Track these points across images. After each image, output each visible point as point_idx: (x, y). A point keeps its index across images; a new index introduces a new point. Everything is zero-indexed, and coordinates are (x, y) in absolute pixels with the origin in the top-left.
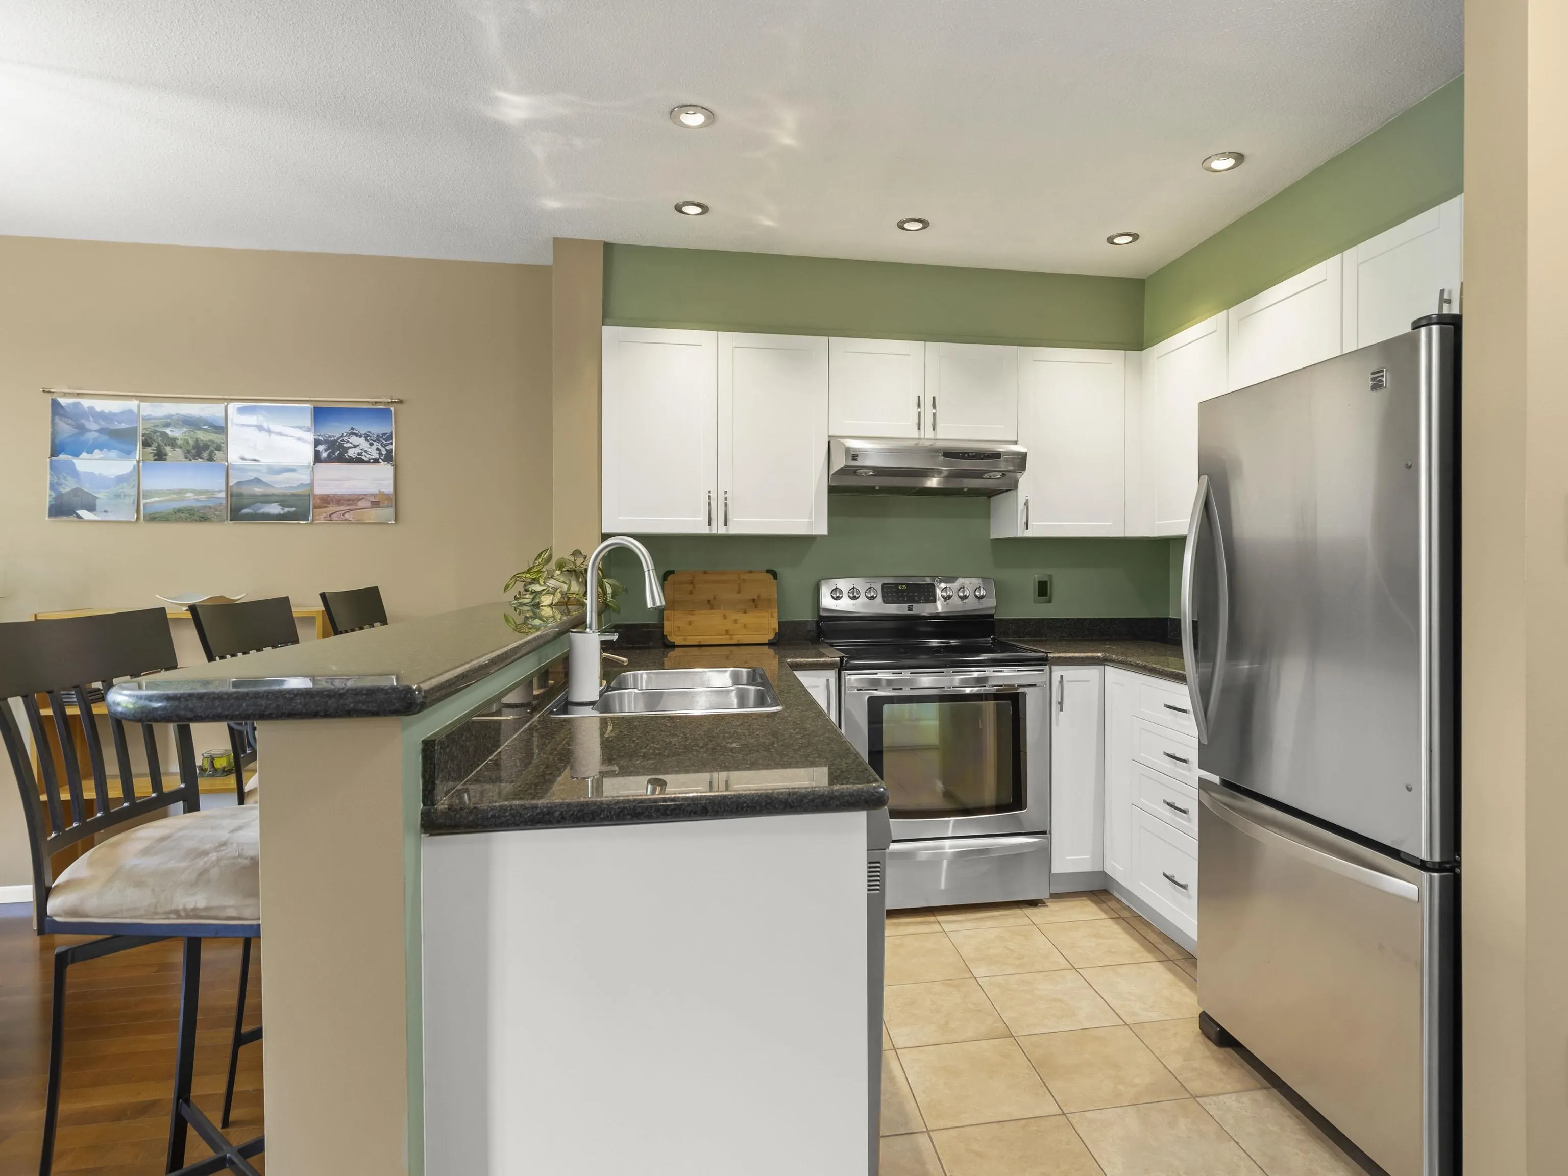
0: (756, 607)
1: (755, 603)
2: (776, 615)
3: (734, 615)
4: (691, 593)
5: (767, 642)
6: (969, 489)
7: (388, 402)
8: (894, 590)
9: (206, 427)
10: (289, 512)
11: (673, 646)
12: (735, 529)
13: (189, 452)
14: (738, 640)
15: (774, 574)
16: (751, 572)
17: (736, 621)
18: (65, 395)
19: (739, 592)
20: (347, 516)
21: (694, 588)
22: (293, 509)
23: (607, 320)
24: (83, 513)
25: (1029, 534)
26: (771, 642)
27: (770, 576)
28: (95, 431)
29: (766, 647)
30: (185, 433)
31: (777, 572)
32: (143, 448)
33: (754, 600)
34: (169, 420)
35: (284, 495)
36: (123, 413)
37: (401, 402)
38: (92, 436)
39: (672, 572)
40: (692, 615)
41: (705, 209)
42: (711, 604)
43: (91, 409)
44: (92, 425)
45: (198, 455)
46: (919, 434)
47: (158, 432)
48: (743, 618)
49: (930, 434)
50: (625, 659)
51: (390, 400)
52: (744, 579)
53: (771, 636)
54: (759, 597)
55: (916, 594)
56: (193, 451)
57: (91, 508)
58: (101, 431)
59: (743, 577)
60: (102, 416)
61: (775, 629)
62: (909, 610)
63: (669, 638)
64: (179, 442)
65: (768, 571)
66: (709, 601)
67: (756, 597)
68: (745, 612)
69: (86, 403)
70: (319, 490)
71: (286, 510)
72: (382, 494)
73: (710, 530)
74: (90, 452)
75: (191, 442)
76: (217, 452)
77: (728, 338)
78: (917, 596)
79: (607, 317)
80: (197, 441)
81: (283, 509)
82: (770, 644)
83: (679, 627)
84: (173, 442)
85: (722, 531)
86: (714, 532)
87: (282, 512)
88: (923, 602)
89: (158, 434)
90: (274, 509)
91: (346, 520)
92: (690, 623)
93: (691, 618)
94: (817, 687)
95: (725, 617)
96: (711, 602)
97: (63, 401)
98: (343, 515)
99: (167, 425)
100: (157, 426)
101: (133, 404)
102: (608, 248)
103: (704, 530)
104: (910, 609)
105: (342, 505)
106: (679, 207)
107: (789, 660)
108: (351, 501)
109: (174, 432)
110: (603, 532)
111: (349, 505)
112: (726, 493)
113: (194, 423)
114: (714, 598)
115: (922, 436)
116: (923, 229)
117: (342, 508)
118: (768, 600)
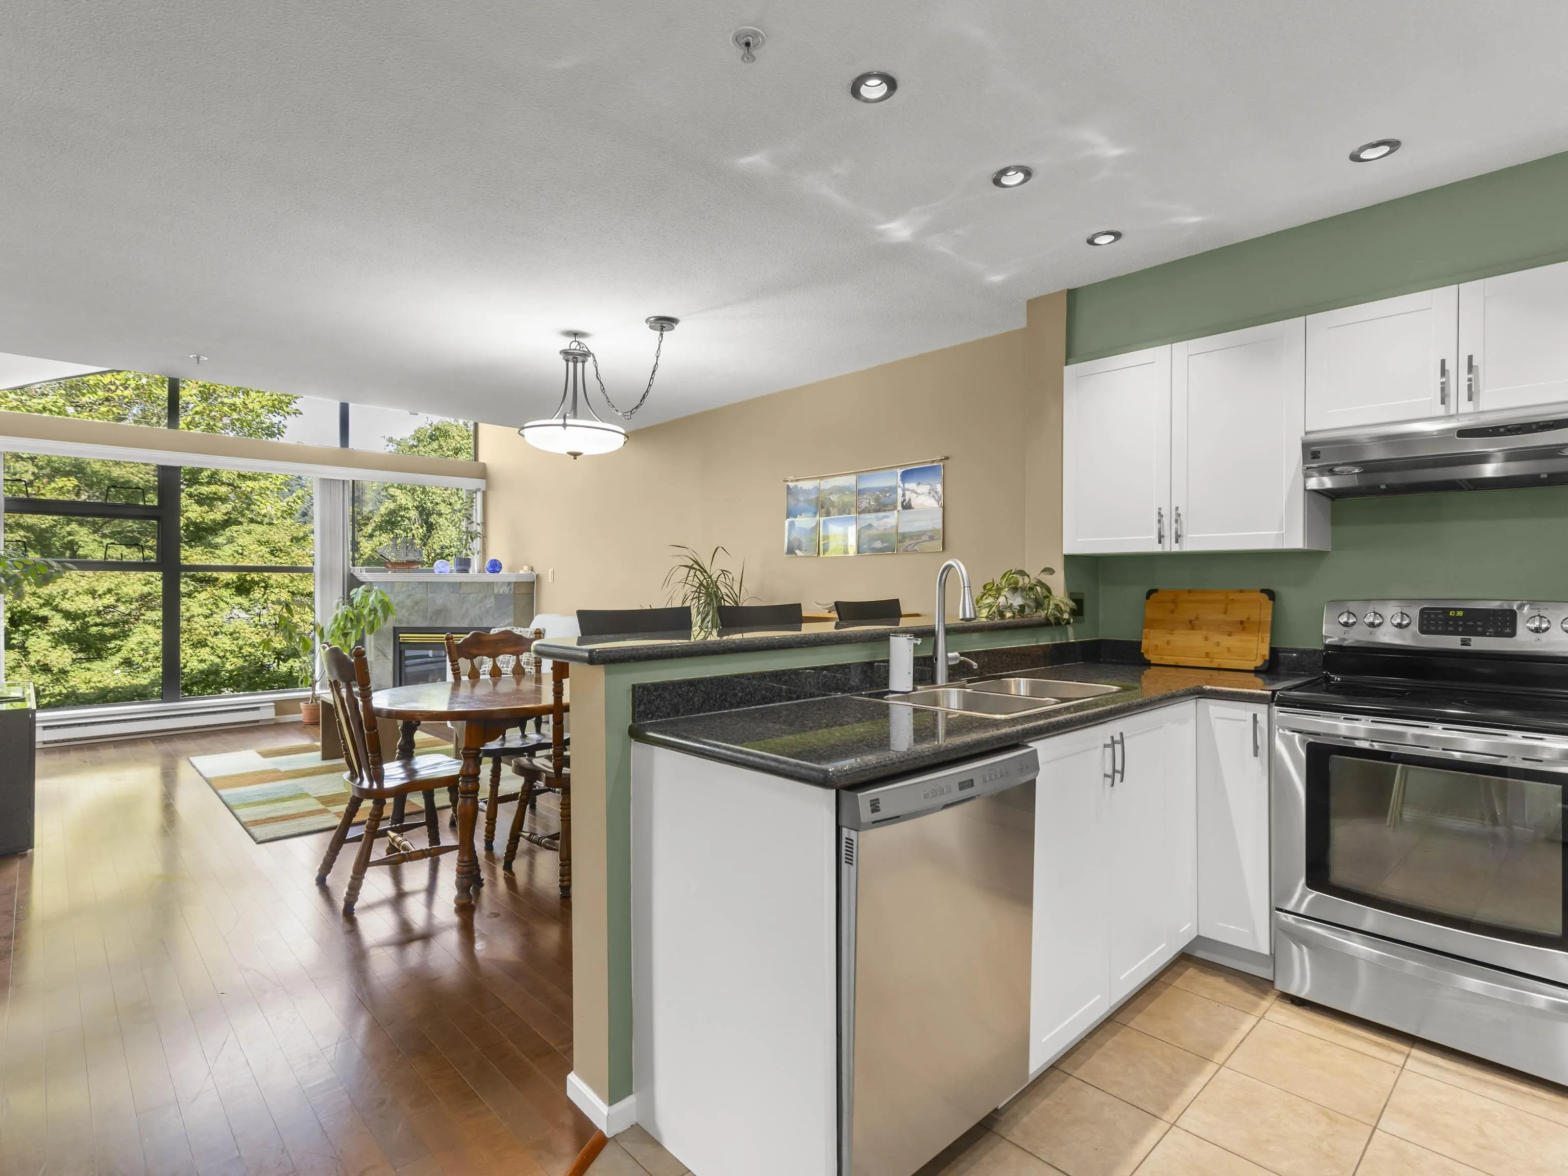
0: (1244, 629)
1: (1243, 626)
2: (1268, 640)
3: (1215, 637)
4: (1172, 612)
5: (1253, 669)
6: (1550, 475)
7: (940, 460)
8: (1441, 616)
9: (847, 493)
10: (885, 547)
11: (1148, 664)
12: (1190, 545)
13: (840, 510)
14: (1219, 664)
15: (1271, 595)
16: (1241, 591)
17: (1218, 644)
18: (792, 481)
19: (1225, 613)
20: (916, 547)
21: (1176, 607)
22: (887, 544)
23: (1070, 360)
24: (797, 552)
26: (1258, 669)
27: (1265, 596)
28: (803, 501)
29: (1253, 674)
30: (838, 497)
31: (1276, 593)
32: (821, 510)
33: (1242, 622)
34: (832, 490)
35: (884, 534)
36: (813, 488)
37: (947, 458)
38: (802, 504)
39: (1156, 591)
40: (1172, 634)
41: (1117, 235)
42: (1192, 625)
43: (802, 488)
44: (802, 499)
45: (844, 512)
46: (1448, 409)
47: (827, 498)
48: (1228, 641)
49: (1466, 407)
50: (975, 664)
51: (940, 458)
52: (1233, 599)
53: (1259, 663)
54: (1248, 619)
55: (1479, 623)
56: (842, 509)
57: (802, 549)
58: (805, 501)
59: (1232, 596)
60: (806, 492)
61: (1264, 656)
62: (1462, 645)
63: (1146, 656)
64: (836, 504)
65: (1262, 591)
66: (1191, 622)
67: (1245, 619)
68: (1230, 635)
69: (800, 484)
70: (901, 530)
71: (884, 544)
72: (935, 530)
73: (1163, 547)
74: (802, 514)
75: (841, 503)
76: (852, 508)
77: (1181, 348)
78: (1480, 626)
79: (1070, 357)
80: (843, 502)
81: (882, 544)
82: (1257, 671)
83: (1156, 646)
84: (833, 504)
85: (1176, 548)
86: (1167, 549)
87: (882, 546)
88: (1492, 634)
89: (827, 500)
90: (878, 544)
91: (915, 550)
92: (1168, 643)
93: (1169, 637)
94: (1246, 721)
95: (1206, 639)
96: (1193, 622)
97: (791, 485)
98: (913, 547)
99: (831, 494)
100: (827, 495)
101: (816, 483)
102: (1071, 294)
103: (1157, 549)
104: (1465, 643)
105: (913, 539)
106: (1091, 242)
107: (1208, 687)
108: (918, 536)
109: (834, 498)
110: (1064, 553)
111: (917, 539)
112: (1177, 508)
113: (841, 490)
114: (1197, 618)
115: (1453, 411)
116: (1394, 151)
117: (913, 542)
118: (1260, 623)
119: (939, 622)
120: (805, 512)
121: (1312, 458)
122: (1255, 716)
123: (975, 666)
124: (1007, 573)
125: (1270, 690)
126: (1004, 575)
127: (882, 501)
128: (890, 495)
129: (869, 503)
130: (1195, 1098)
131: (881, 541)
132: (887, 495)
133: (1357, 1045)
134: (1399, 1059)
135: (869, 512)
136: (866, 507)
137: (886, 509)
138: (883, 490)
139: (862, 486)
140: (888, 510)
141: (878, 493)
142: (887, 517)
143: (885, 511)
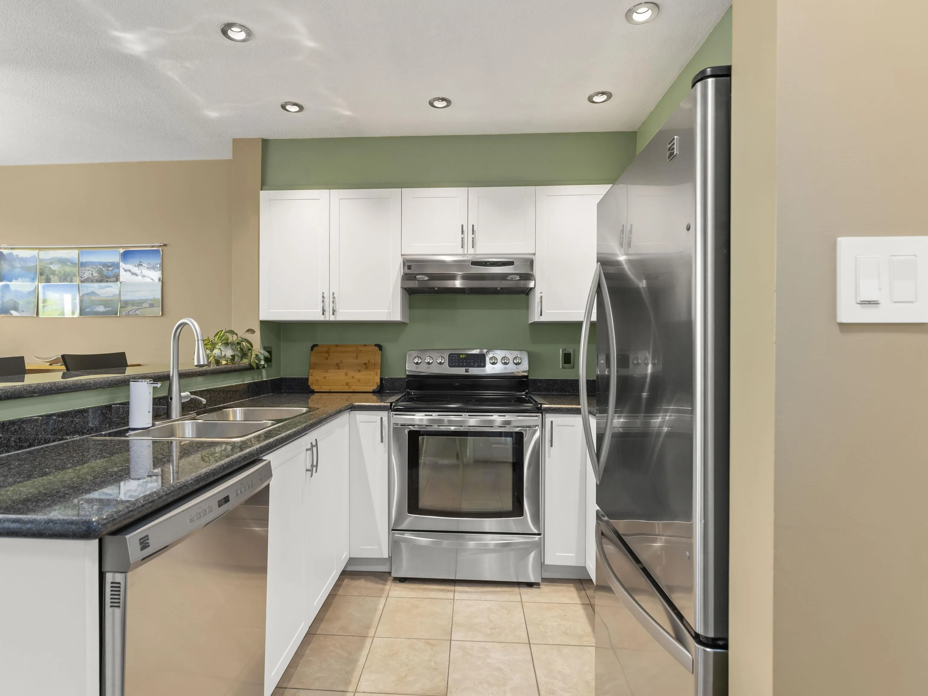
0: (367, 368)
1: (366, 366)
2: (379, 373)
3: (351, 373)
4: (327, 359)
5: (372, 391)
6: (501, 289)
7: (158, 246)
8: (457, 358)
9: (69, 264)
10: (108, 310)
11: (313, 392)
12: (341, 316)
13: (61, 278)
14: (354, 389)
15: (380, 347)
16: (365, 345)
17: (353, 377)
18: (6, 248)
19: (357, 358)
20: (137, 312)
21: (329, 355)
22: (110, 309)
23: (264, 187)
24: (14, 313)
25: (543, 319)
27: (377, 348)
28: (19, 268)
29: (372, 394)
30: (59, 267)
31: (382, 346)
32: (40, 276)
33: (365, 364)
34: (52, 261)
35: (106, 301)
36: (31, 257)
37: (165, 245)
38: (18, 270)
39: (317, 345)
40: (326, 372)
42: (338, 366)
43: (17, 255)
44: (17, 265)
45: (65, 280)
46: (464, 251)
47: (47, 267)
48: (358, 375)
49: (471, 251)
50: (204, 400)
51: (159, 245)
52: (360, 350)
53: (375, 387)
54: (369, 362)
55: (472, 361)
56: (63, 277)
57: (16, 309)
58: (22, 268)
59: (360, 348)
60: (22, 259)
61: (377, 383)
62: (466, 372)
63: (311, 387)
64: (57, 273)
65: (376, 345)
66: (337, 364)
67: (367, 362)
68: (359, 372)
69: (15, 252)
70: (123, 298)
71: (107, 309)
72: (155, 299)
73: (325, 317)
74: (16, 279)
75: (62, 272)
76: (74, 277)
77: (335, 193)
78: (472, 362)
79: (264, 185)
80: (65, 272)
81: (105, 309)
82: (374, 392)
83: (318, 380)
84: (53, 273)
85: (332, 318)
86: (327, 319)
87: (105, 310)
88: (477, 366)
89: (47, 268)
90: (101, 309)
91: (137, 314)
92: (325, 378)
93: (325, 374)
94: (376, 422)
95: (346, 374)
96: (339, 364)
97: (5, 252)
98: (135, 311)
99: (51, 263)
100: (46, 264)
101: (35, 253)
102: (265, 142)
103: (321, 318)
104: (467, 371)
105: (134, 306)
106: (283, 107)
107: (357, 404)
108: (140, 303)
109: (54, 267)
110: (260, 319)
111: (138, 306)
112: (333, 294)
113: (62, 261)
114: (341, 362)
115: (466, 253)
116: (449, 106)
117: (136, 308)
118: (375, 364)
119: (173, 368)
120: (21, 278)
121: (408, 269)
122: (382, 418)
123: (204, 401)
124: (219, 332)
125: (389, 403)
126: (217, 334)
127: (105, 273)
128: (113, 269)
129: (92, 274)
130: (364, 667)
131: (104, 306)
132: (110, 269)
133: (433, 595)
134: (450, 595)
135: (92, 282)
136: (89, 278)
137: (109, 280)
138: (105, 265)
139: (83, 259)
140: (111, 281)
141: (101, 267)
142: (110, 287)
143: (108, 281)
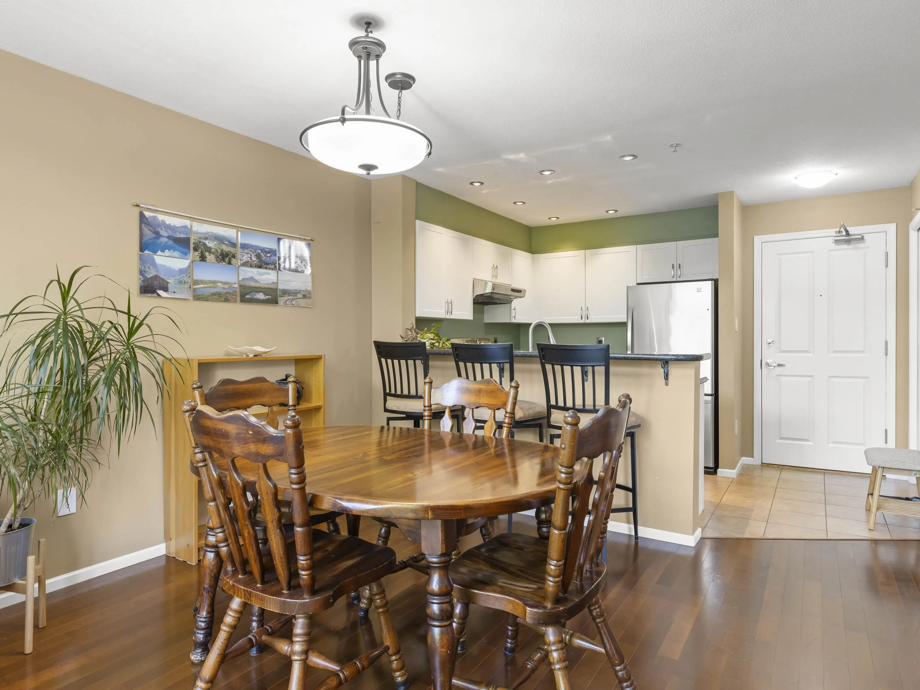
7: (309, 240)
9: (227, 243)
13: (218, 257)
18: (147, 209)
20: (293, 302)
24: (161, 292)
25: (515, 321)
28: (166, 237)
30: (215, 245)
32: (194, 252)
34: (207, 236)
35: (266, 288)
36: (181, 227)
43: (163, 222)
44: (164, 233)
45: (223, 260)
47: (202, 242)
56: (220, 257)
57: (165, 289)
58: (169, 237)
60: (169, 227)
64: (213, 250)
69: (161, 217)
70: (281, 287)
72: (307, 290)
75: (219, 251)
76: (233, 259)
80: (222, 250)
84: (209, 250)
89: (201, 244)
91: (293, 304)
97: (147, 214)
98: (291, 301)
99: (206, 239)
100: (200, 238)
101: (188, 222)
105: (291, 296)
108: (295, 293)
109: (210, 244)
111: (293, 296)
113: (220, 239)
127: (263, 259)
128: (271, 256)
129: (251, 258)
132: (268, 255)
135: (251, 266)
136: (247, 262)
137: (267, 266)
138: (263, 250)
139: (242, 241)
140: (270, 269)
141: (260, 251)
142: (269, 274)
143: (266, 268)
